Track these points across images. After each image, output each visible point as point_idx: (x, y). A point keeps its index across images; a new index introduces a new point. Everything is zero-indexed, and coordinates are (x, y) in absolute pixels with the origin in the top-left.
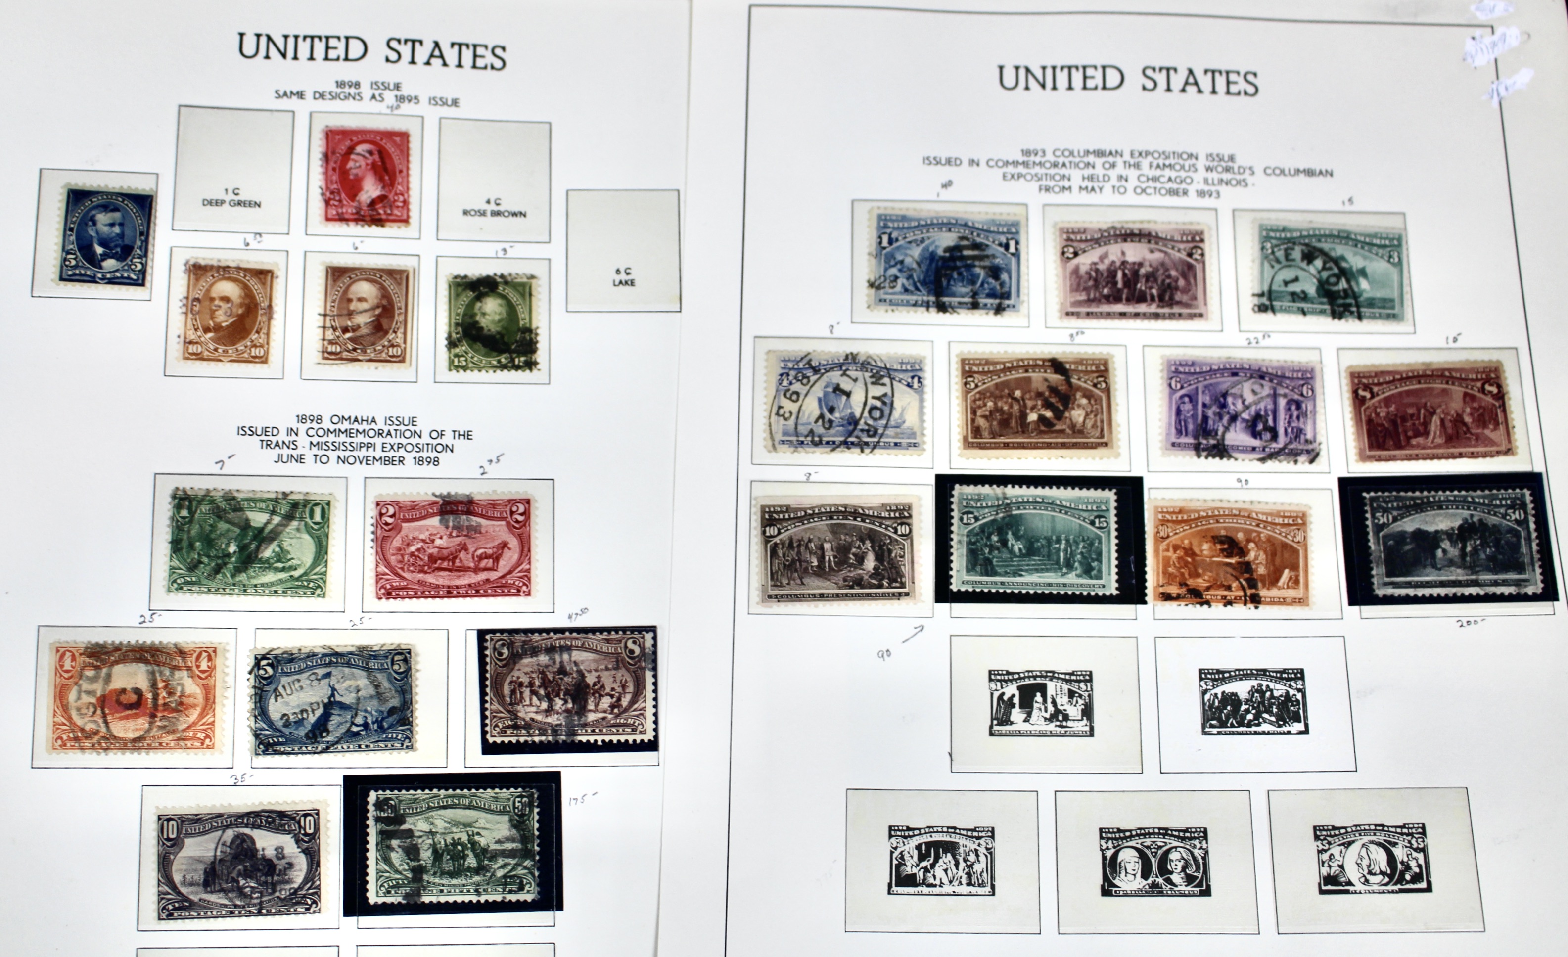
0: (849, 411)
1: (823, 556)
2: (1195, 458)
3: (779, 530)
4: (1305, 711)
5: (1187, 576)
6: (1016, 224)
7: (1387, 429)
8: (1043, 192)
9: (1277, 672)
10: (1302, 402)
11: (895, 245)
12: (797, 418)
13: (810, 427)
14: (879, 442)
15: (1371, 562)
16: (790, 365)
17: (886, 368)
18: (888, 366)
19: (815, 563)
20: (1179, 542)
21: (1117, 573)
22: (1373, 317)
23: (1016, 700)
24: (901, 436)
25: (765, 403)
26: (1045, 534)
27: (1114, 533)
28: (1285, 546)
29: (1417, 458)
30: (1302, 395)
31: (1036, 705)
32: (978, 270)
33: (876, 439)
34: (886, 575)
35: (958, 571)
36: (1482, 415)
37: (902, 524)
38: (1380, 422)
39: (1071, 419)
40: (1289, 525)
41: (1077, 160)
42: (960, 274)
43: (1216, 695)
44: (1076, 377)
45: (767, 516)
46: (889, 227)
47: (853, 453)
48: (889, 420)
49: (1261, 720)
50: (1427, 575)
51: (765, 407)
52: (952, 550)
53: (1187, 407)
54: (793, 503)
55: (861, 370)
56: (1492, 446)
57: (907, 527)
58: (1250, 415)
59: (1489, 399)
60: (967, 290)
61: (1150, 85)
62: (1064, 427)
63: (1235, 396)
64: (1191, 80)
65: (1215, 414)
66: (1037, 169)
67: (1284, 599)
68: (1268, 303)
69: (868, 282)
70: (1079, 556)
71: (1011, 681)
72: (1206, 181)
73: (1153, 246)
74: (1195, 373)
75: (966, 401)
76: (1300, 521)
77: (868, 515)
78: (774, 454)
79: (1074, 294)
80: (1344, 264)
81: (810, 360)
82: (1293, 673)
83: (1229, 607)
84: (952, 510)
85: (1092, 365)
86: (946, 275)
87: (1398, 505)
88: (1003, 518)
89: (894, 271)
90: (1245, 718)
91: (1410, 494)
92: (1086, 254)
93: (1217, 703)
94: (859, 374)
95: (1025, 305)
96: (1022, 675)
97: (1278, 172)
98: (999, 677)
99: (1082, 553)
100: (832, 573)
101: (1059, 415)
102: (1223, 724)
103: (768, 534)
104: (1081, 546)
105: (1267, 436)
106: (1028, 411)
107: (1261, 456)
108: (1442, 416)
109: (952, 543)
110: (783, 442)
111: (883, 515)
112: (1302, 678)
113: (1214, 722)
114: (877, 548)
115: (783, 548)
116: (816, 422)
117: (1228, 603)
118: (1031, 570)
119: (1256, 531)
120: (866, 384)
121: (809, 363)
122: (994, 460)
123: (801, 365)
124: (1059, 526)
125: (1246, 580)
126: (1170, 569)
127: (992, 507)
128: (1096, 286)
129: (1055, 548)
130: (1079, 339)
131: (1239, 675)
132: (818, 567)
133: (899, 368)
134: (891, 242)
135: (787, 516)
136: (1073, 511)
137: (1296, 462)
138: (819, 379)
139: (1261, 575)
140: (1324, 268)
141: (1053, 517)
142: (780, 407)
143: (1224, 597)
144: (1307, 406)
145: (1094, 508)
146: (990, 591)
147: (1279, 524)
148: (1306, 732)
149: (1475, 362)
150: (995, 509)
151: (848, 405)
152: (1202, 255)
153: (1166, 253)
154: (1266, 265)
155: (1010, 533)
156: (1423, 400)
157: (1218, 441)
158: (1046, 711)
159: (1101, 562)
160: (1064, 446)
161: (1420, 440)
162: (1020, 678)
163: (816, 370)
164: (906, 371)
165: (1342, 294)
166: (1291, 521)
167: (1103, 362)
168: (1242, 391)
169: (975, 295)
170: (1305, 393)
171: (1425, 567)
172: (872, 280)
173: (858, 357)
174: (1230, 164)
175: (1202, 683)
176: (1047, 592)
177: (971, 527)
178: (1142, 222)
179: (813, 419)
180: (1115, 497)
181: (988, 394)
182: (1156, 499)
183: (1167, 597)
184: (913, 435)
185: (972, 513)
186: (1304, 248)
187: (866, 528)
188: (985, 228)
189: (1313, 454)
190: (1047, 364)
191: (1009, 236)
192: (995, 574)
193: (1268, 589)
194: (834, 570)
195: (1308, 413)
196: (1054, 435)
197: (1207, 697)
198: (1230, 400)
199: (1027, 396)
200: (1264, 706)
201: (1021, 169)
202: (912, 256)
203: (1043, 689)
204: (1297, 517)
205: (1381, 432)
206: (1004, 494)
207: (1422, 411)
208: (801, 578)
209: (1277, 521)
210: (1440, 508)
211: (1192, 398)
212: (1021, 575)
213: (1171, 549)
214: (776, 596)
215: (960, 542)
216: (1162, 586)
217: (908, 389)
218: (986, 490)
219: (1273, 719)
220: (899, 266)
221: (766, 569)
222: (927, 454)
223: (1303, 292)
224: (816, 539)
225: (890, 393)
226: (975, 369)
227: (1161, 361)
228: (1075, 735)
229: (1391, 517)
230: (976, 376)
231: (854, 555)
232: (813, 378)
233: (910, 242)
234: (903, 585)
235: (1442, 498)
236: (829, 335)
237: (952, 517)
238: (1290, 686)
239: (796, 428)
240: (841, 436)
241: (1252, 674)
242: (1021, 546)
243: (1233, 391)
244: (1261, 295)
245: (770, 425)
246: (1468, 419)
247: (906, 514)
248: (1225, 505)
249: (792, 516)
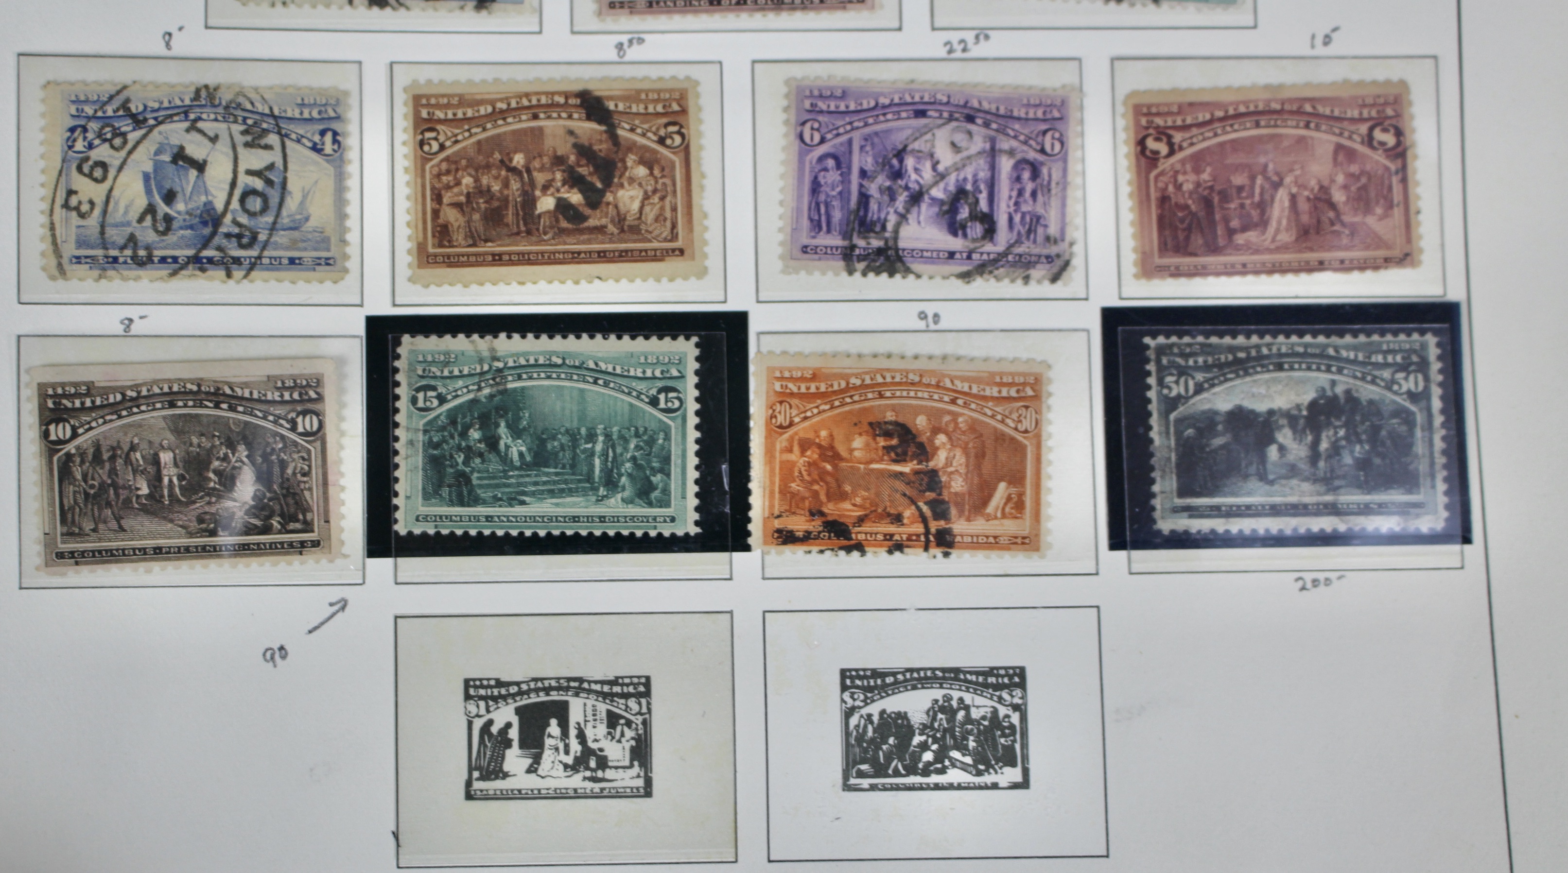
0: (203, 199)
1: (159, 477)
2: (844, 274)
3: (74, 429)
4: (1025, 746)
5: (823, 497)
7: (1193, 215)
9: (978, 673)
10: (1042, 164)
12: (105, 212)
13: (129, 230)
14: (260, 257)
15: (1152, 469)
16: (89, 110)
17: (272, 115)
18: (276, 112)
19: (145, 490)
20: (811, 435)
21: (697, 495)
23: (514, 734)
24: (301, 245)
25: (42, 185)
26: (568, 425)
27: (693, 420)
28: (1000, 437)
29: (1244, 270)
30: (1043, 151)
31: (548, 742)
33: (254, 253)
34: (277, 508)
35: (408, 498)
36: (1364, 188)
37: (304, 413)
38: (1181, 201)
39: (616, 207)
40: (1009, 399)
43: (870, 716)
44: (627, 126)
45: (50, 404)
47: (211, 279)
48: (278, 215)
49: (947, 763)
50: (1249, 494)
51: (43, 192)
52: (397, 459)
53: (832, 177)
54: (98, 377)
55: (225, 120)
56: (1378, 248)
57: (315, 419)
58: (945, 190)
59: (1379, 157)
62: (604, 221)
63: (919, 155)
65: (881, 190)
67: (995, 537)
70: (628, 465)
71: (504, 698)
74: (847, 113)
75: (423, 177)
76: (1029, 392)
77: (242, 398)
78: (61, 282)
81: (128, 101)
82: (1007, 675)
83: (897, 554)
84: (397, 384)
85: (656, 101)
87: (1205, 362)
88: (491, 396)
90: (920, 760)
91: (1227, 340)
93: (870, 733)
94: (221, 128)
96: (524, 687)
98: (482, 692)
99: (634, 459)
100: (177, 508)
101: (594, 199)
102: (880, 771)
103: (53, 437)
104: (632, 446)
105: (976, 229)
106: (538, 193)
107: (965, 268)
108: (1294, 190)
109: (397, 446)
110: (78, 259)
111: (269, 397)
112: (1022, 685)
113: (864, 767)
114: (259, 460)
115: (83, 462)
116: (141, 220)
117: (897, 547)
118: (542, 492)
119: (950, 413)
120: (234, 147)
121: (125, 106)
122: (474, 287)
123: (110, 113)
124: (593, 411)
125: (931, 503)
126: (793, 485)
127: (470, 375)
129: (585, 450)
130: (634, 53)
131: (912, 679)
132: (150, 496)
133: (297, 116)
135: (88, 403)
136: (619, 380)
137: (1027, 279)
138: (144, 137)
139: (956, 494)
141: (582, 391)
142: (71, 193)
143: (889, 537)
144: (1051, 171)
145: (658, 374)
146: (466, 534)
147: (992, 398)
148: (1025, 784)
149: (1361, 84)
150: (476, 379)
151: (201, 187)
155: (503, 424)
156: (1262, 160)
157: (886, 240)
158: (567, 752)
159: (668, 475)
160: (603, 257)
161: (1252, 236)
162: (521, 693)
163: (138, 121)
164: (311, 120)
166: (1013, 393)
167: (677, 96)
168: (933, 146)
170: (1048, 148)
171: (1246, 477)
173: (219, 94)
175: (846, 696)
176: (569, 533)
177: (432, 415)
179: (134, 215)
180: (697, 352)
181: (464, 162)
182: (770, 353)
183: (787, 538)
184: (324, 242)
185: (434, 388)
187: (237, 422)
189: (1059, 263)
190: (572, 101)
192: (476, 501)
193: (968, 520)
194: (179, 501)
195: (1053, 185)
196: (585, 237)
197: (854, 721)
198: (910, 162)
199: (536, 164)
200: (953, 736)
203: (561, 711)
204: (1024, 384)
205: (1182, 221)
206: (492, 350)
207: (1259, 181)
208: (118, 519)
209: (988, 393)
210: (1280, 367)
211: (840, 161)
212: (523, 503)
213: (796, 449)
214: (72, 553)
215: (411, 443)
216: (779, 517)
217: (314, 155)
218: (459, 343)
219: (968, 760)
221: (52, 504)
222: (352, 279)
224: (144, 445)
225: (279, 164)
226: (440, 114)
227: (784, 90)
228: (618, 795)
229: (1191, 383)
230: (439, 127)
231: (216, 472)
232: (133, 137)
234: (308, 527)
235: (1284, 350)
236: (162, 50)
237: (397, 398)
238: (1000, 700)
239: (102, 233)
240: (188, 246)
241: (936, 678)
242: (523, 449)
243: (916, 145)
245: (52, 228)
246: (1339, 197)
247: (313, 395)
248: (894, 364)
249: (98, 402)
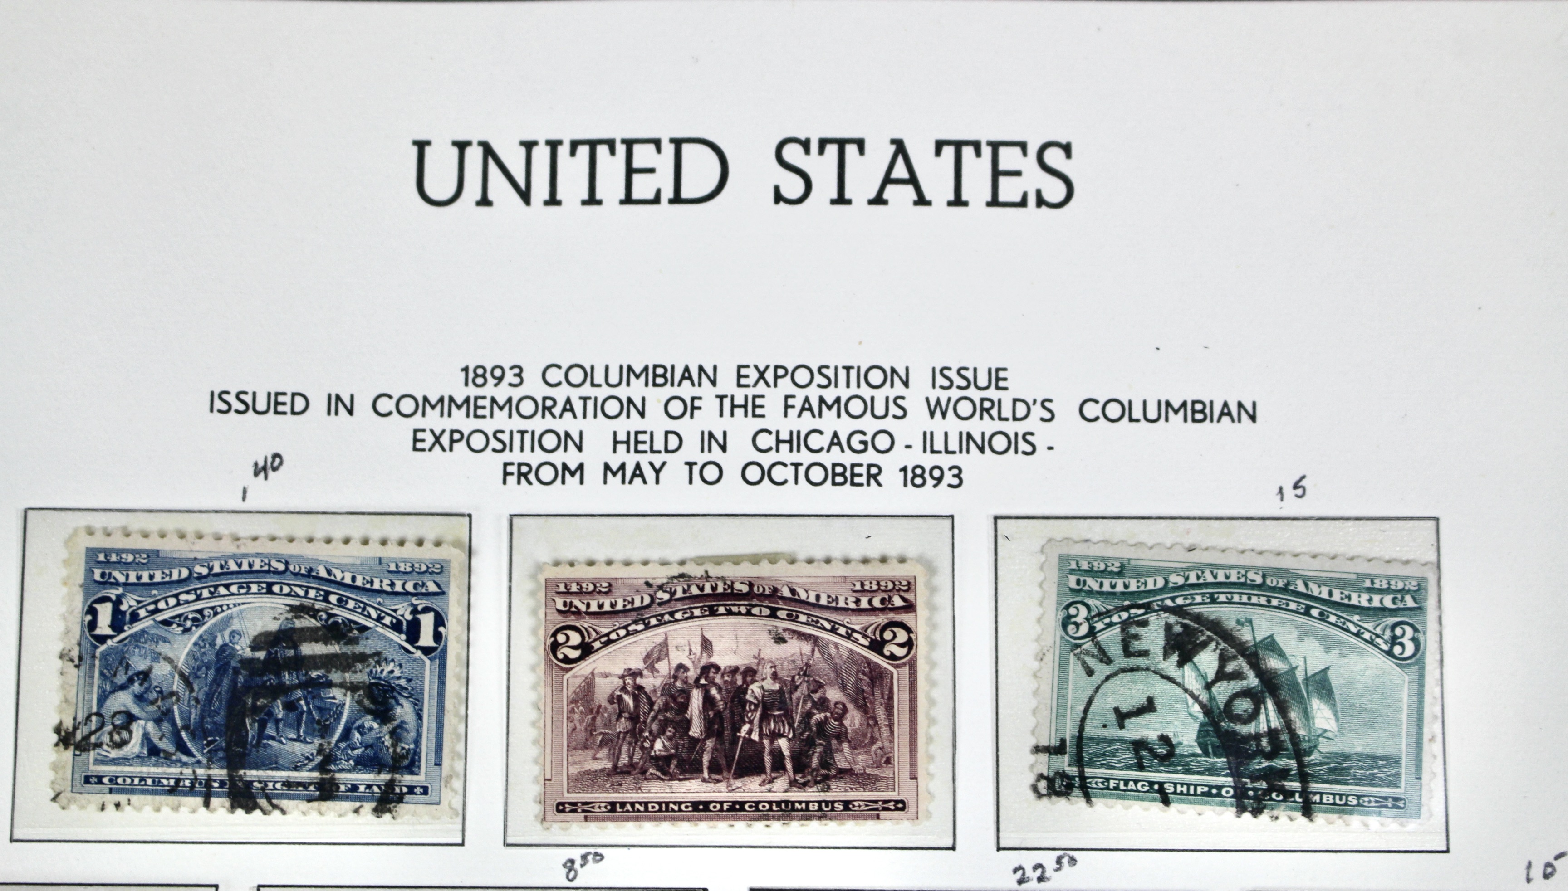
6: (439, 570)
8: (512, 480)
11: (129, 631)
22: (1342, 807)
32: (337, 694)
41: (603, 392)
42: (290, 706)
46: (117, 584)
60: (309, 749)
61: (793, 187)
64: (900, 171)
66: (501, 420)
68: (1073, 771)
69: (58, 730)
72: (928, 440)
73: (781, 625)
79: (579, 755)
80: (1274, 663)
86: (255, 710)
89: (123, 700)
92: (612, 648)
95: (457, 784)
97: (1114, 411)
128: (635, 734)
130: (587, 876)
134: (117, 624)
140: (1221, 675)
152: (909, 644)
153: (815, 640)
154: (1075, 668)
165: (1264, 742)
169: (327, 761)
172: (68, 724)
174: (992, 393)
178: (755, 559)
186: (1172, 619)
188: (359, 582)
191: (421, 603)
201: (459, 420)
202: (169, 660)
220: (136, 687)
223: (1164, 739)
233: (167, 623)
244: (1060, 749)
